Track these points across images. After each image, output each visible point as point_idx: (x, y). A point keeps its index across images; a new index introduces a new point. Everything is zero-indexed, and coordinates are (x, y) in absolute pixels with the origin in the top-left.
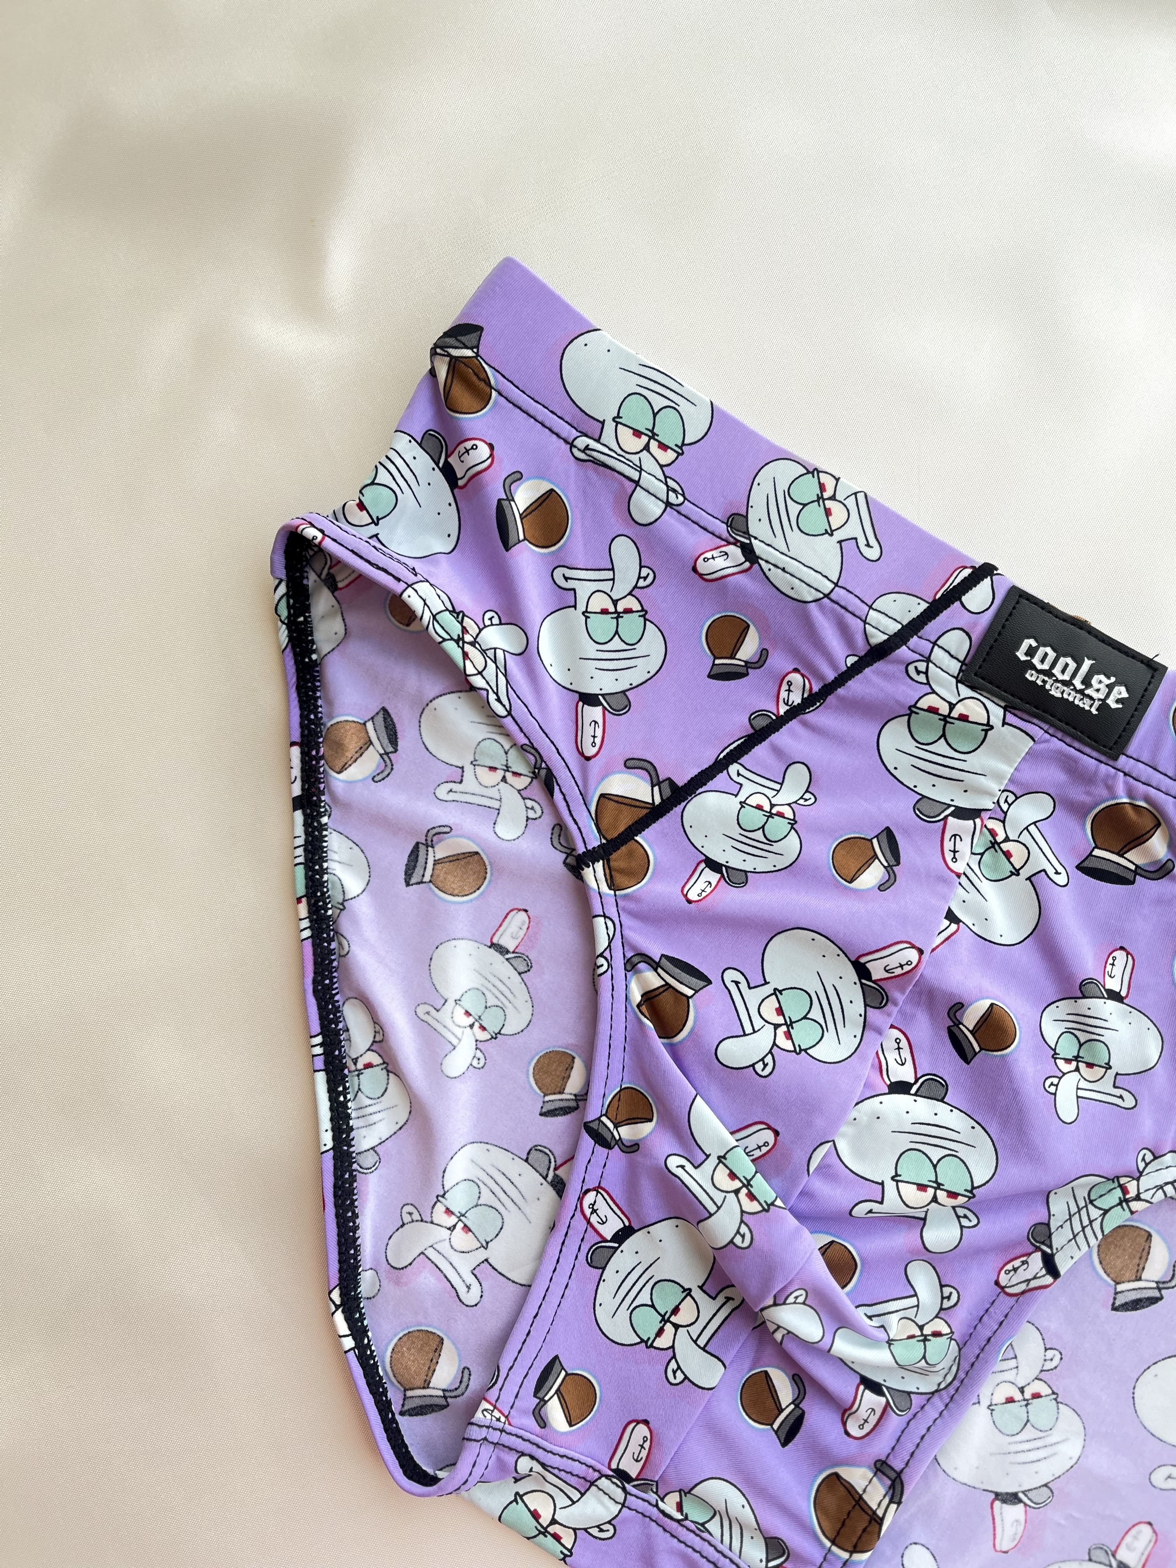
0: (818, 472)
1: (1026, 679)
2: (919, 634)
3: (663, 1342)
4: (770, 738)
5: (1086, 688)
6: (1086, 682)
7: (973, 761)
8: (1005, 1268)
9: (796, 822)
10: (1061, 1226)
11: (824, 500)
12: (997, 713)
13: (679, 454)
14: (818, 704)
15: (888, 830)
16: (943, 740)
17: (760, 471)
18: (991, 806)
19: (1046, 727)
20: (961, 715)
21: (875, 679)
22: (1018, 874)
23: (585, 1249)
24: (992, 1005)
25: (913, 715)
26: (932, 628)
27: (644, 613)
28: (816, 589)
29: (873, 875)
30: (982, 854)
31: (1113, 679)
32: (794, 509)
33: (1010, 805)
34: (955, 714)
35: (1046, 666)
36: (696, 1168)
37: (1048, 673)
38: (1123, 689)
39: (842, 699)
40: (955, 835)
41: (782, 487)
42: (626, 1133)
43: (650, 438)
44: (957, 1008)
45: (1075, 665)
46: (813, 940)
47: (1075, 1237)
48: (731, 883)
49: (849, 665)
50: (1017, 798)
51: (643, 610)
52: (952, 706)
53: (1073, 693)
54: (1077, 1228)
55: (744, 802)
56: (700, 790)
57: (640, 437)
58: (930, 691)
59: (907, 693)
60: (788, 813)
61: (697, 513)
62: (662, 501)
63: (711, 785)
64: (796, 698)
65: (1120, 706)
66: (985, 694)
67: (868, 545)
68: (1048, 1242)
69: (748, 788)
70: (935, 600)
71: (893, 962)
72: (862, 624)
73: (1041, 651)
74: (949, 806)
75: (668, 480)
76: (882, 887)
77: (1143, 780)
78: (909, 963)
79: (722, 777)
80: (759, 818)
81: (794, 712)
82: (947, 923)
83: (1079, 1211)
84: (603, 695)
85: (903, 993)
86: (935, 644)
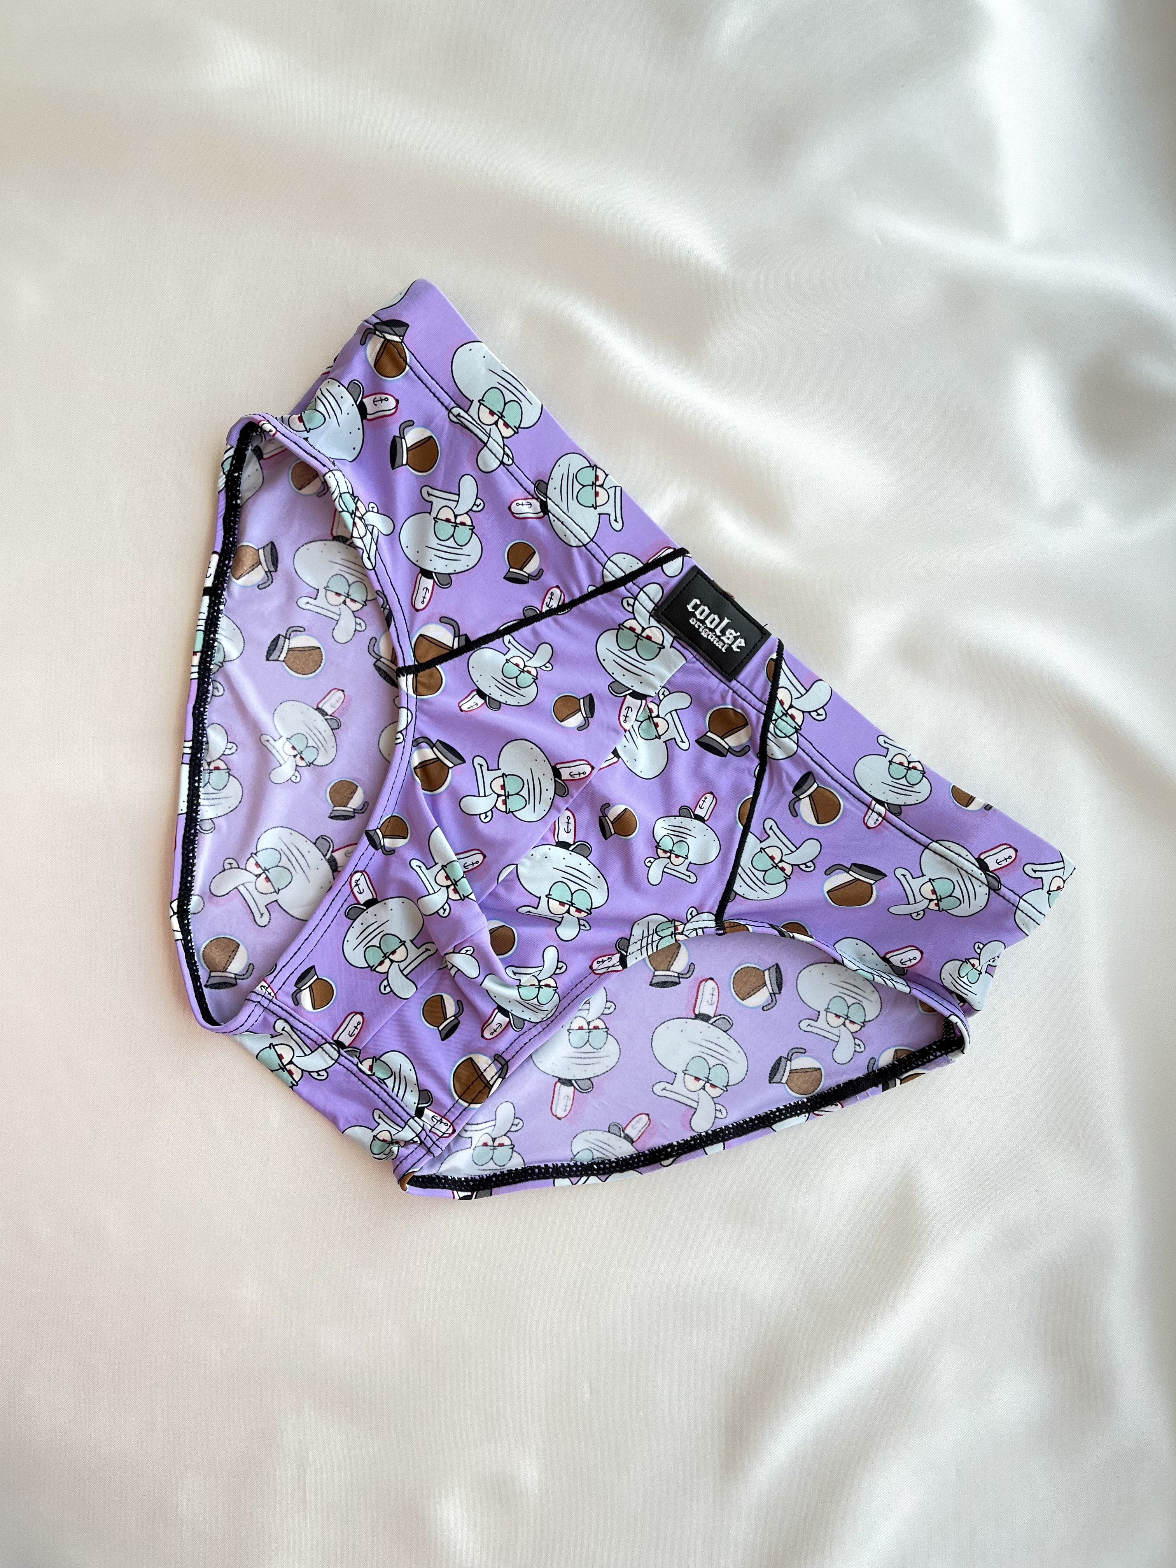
0: (597, 468)
1: (690, 623)
2: (634, 582)
3: (382, 969)
4: (533, 624)
5: (723, 635)
6: (723, 632)
7: (649, 666)
8: (598, 960)
9: (537, 678)
10: (636, 943)
11: (596, 486)
12: (669, 639)
13: (515, 433)
14: (567, 611)
15: (591, 695)
16: (635, 649)
17: (562, 457)
18: (654, 695)
19: (695, 654)
20: (647, 636)
21: (603, 603)
22: (660, 738)
23: (345, 906)
24: (626, 809)
25: (621, 630)
26: (642, 580)
27: (472, 528)
28: (579, 540)
29: (576, 720)
30: (642, 722)
31: (738, 634)
32: (577, 487)
33: (665, 697)
34: (644, 634)
35: (702, 618)
36: (427, 869)
37: (703, 622)
38: (743, 641)
39: (581, 611)
40: (629, 707)
41: (573, 471)
42: (388, 843)
43: (499, 418)
44: (607, 806)
45: (719, 621)
46: (532, 749)
47: (641, 948)
48: (490, 706)
49: (589, 591)
50: (670, 693)
51: (472, 525)
52: (643, 629)
53: (714, 637)
54: (644, 944)
55: (509, 660)
56: (484, 646)
57: (493, 416)
58: (633, 617)
59: (619, 615)
60: (534, 672)
61: (518, 473)
62: (499, 460)
63: (491, 644)
64: (554, 604)
65: (739, 650)
66: (665, 626)
67: (616, 520)
68: (626, 950)
69: (513, 652)
70: (647, 563)
71: (575, 770)
72: (602, 568)
73: (702, 607)
74: (630, 689)
75: (505, 447)
76: (579, 728)
77: (742, 697)
78: (584, 773)
79: (498, 641)
80: (516, 671)
81: (551, 612)
82: (612, 756)
83: (649, 935)
84: (435, 573)
85: (577, 791)
86: (641, 589)
